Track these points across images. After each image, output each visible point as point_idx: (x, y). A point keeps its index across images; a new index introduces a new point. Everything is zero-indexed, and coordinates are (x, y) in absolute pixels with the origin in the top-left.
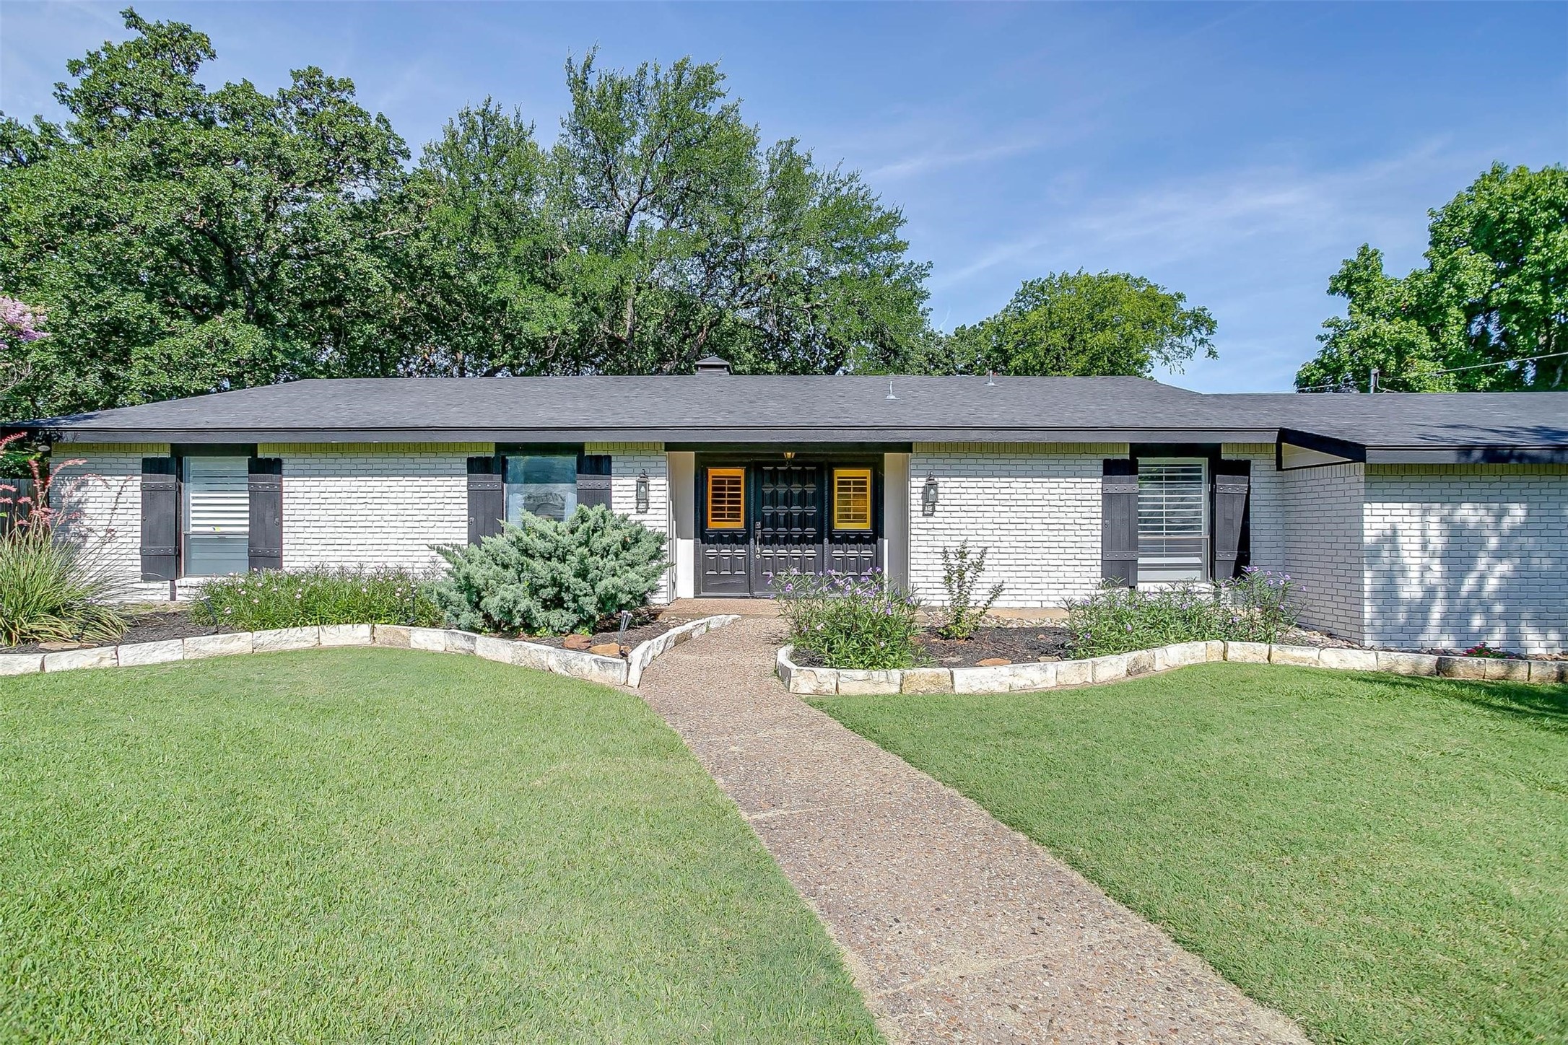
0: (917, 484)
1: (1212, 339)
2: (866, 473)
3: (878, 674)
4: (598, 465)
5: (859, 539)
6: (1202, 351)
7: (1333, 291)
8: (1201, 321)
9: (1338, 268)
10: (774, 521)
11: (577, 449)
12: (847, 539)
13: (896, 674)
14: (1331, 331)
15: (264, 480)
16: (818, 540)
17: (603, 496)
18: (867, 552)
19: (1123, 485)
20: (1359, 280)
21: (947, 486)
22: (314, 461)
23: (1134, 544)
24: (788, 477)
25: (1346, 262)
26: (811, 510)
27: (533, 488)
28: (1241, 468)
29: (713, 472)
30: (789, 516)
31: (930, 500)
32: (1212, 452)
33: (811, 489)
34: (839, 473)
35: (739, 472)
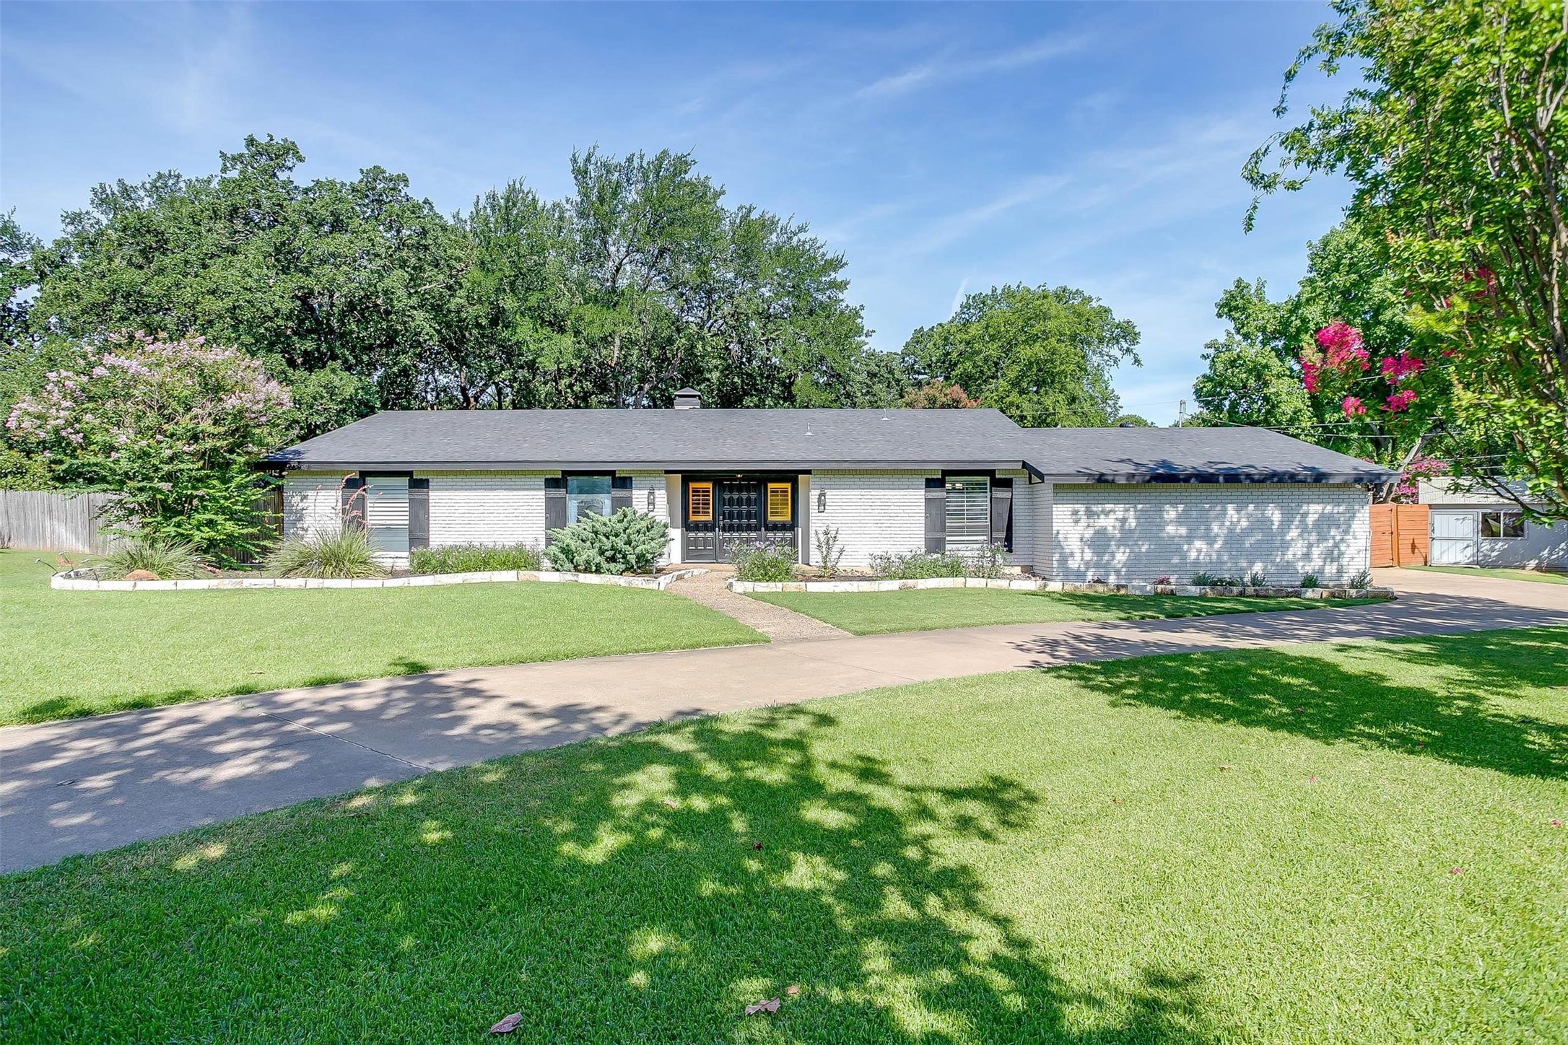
0: (814, 494)
1: (1136, 349)
2: (788, 486)
3: (772, 584)
4: (623, 482)
5: (784, 527)
6: (1129, 359)
7: (1219, 316)
8: (1127, 333)
9: (1220, 297)
10: (731, 516)
11: (612, 473)
12: (775, 527)
13: (780, 585)
14: (1212, 351)
15: (419, 493)
16: (757, 529)
17: (628, 502)
18: (788, 534)
19: (937, 493)
20: (1236, 308)
21: (830, 494)
22: (448, 480)
23: (943, 529)
24: (740, 489)
25: (1226, 292)
26: (753, 509)
27: (584, 497)
28: (1007, 483)
29: (692, 485)
30: (740, 513)
31: (822, 503)
32: (991, 473)
33: (753, 495)
34: (771, 486)
35: (709, 485)
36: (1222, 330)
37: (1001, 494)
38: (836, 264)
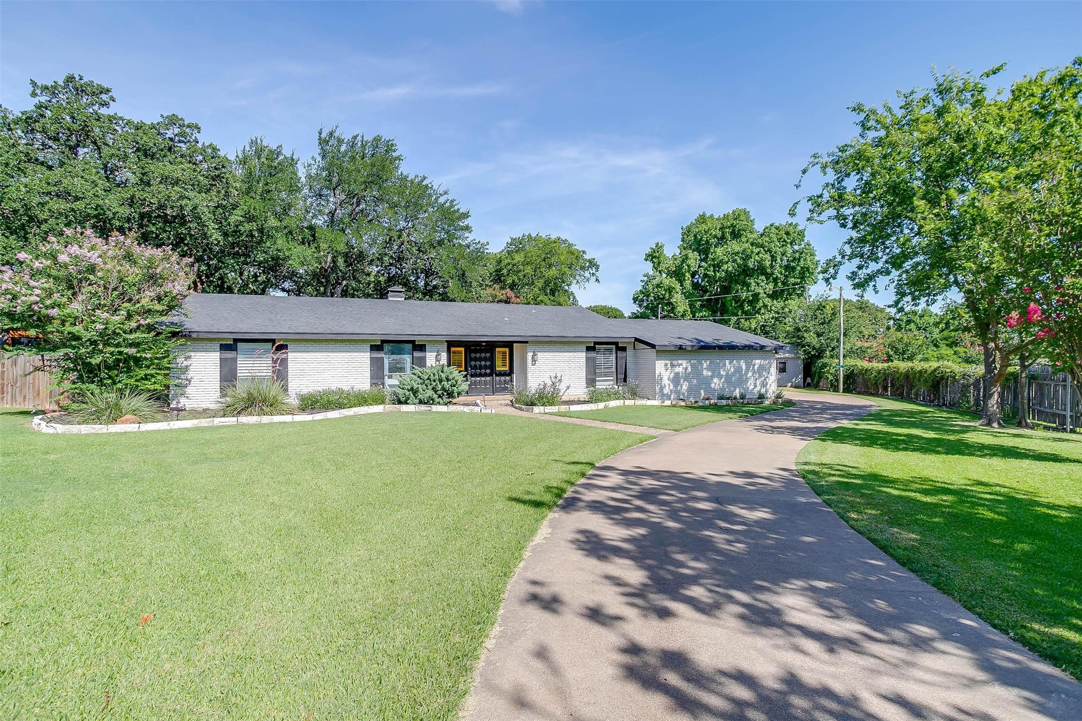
0: (530, 355)
1: (597, 274)
2: (507, 350)
3: (553, 407)
4: (421, 348)
5: (504, 374)
6: (593, 279)
7: (646, 260)
8: (593, 264)
9: (648, 251)
10: (475, 367)
11: (413, 342)
12: (501, 374)
13: (557, 407)
14: (646, 279)
15: (280, 355)
16: (491, 375)
17: (423, 359)
18: (508, 378)
19: (592, 354)
20: (655, 257)
21: (539, 354)
22: (302, 346)
23: (595, 373)
24: (481, 351)
25: (651, 248)
26: (488, 363)
27: (394, 357)
28: (624, 349)
29: (453, 349)
30: (480, 366)
31: (534, 361)
32: (616, 344)
33: (488, 355)
34: (497, 349)
35: (462, 349)
36: (648, 268)
37: (620, 354)
38: (466, 215)
